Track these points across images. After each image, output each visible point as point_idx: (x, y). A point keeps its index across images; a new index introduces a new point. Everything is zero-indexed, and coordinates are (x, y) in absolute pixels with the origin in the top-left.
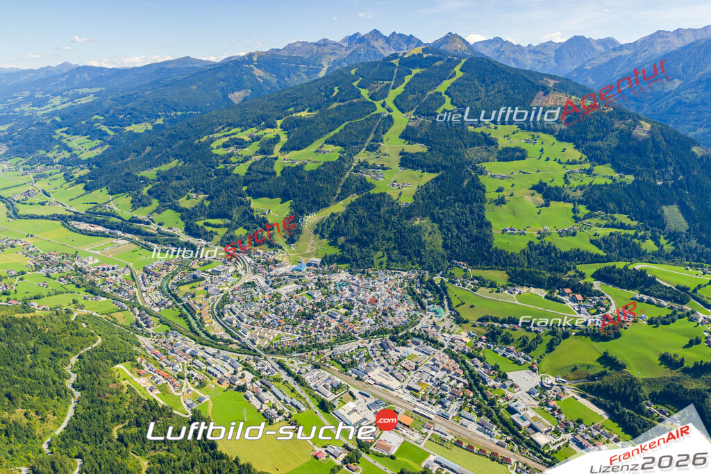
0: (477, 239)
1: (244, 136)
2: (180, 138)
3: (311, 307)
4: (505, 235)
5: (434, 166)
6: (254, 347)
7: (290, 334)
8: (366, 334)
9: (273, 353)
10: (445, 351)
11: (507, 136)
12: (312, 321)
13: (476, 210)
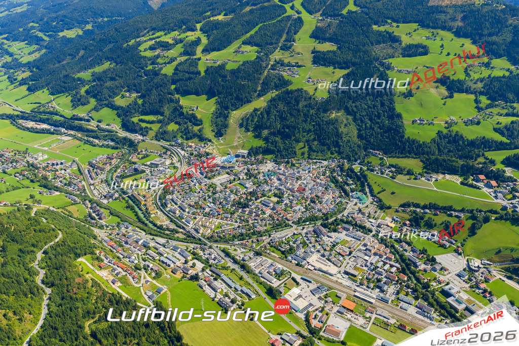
0: (389, 130)
1: (168, 39)
2: (110, 42)
3: (244, 196)
4: (415, 125)
5: (345, 63)
6: (199, 236)
7: (229, 222)
8: (298, 221)
9: (216, 241)
10: (374, 236)
11: (409, 34)
12: (248, 209)
13: (387, 103)
